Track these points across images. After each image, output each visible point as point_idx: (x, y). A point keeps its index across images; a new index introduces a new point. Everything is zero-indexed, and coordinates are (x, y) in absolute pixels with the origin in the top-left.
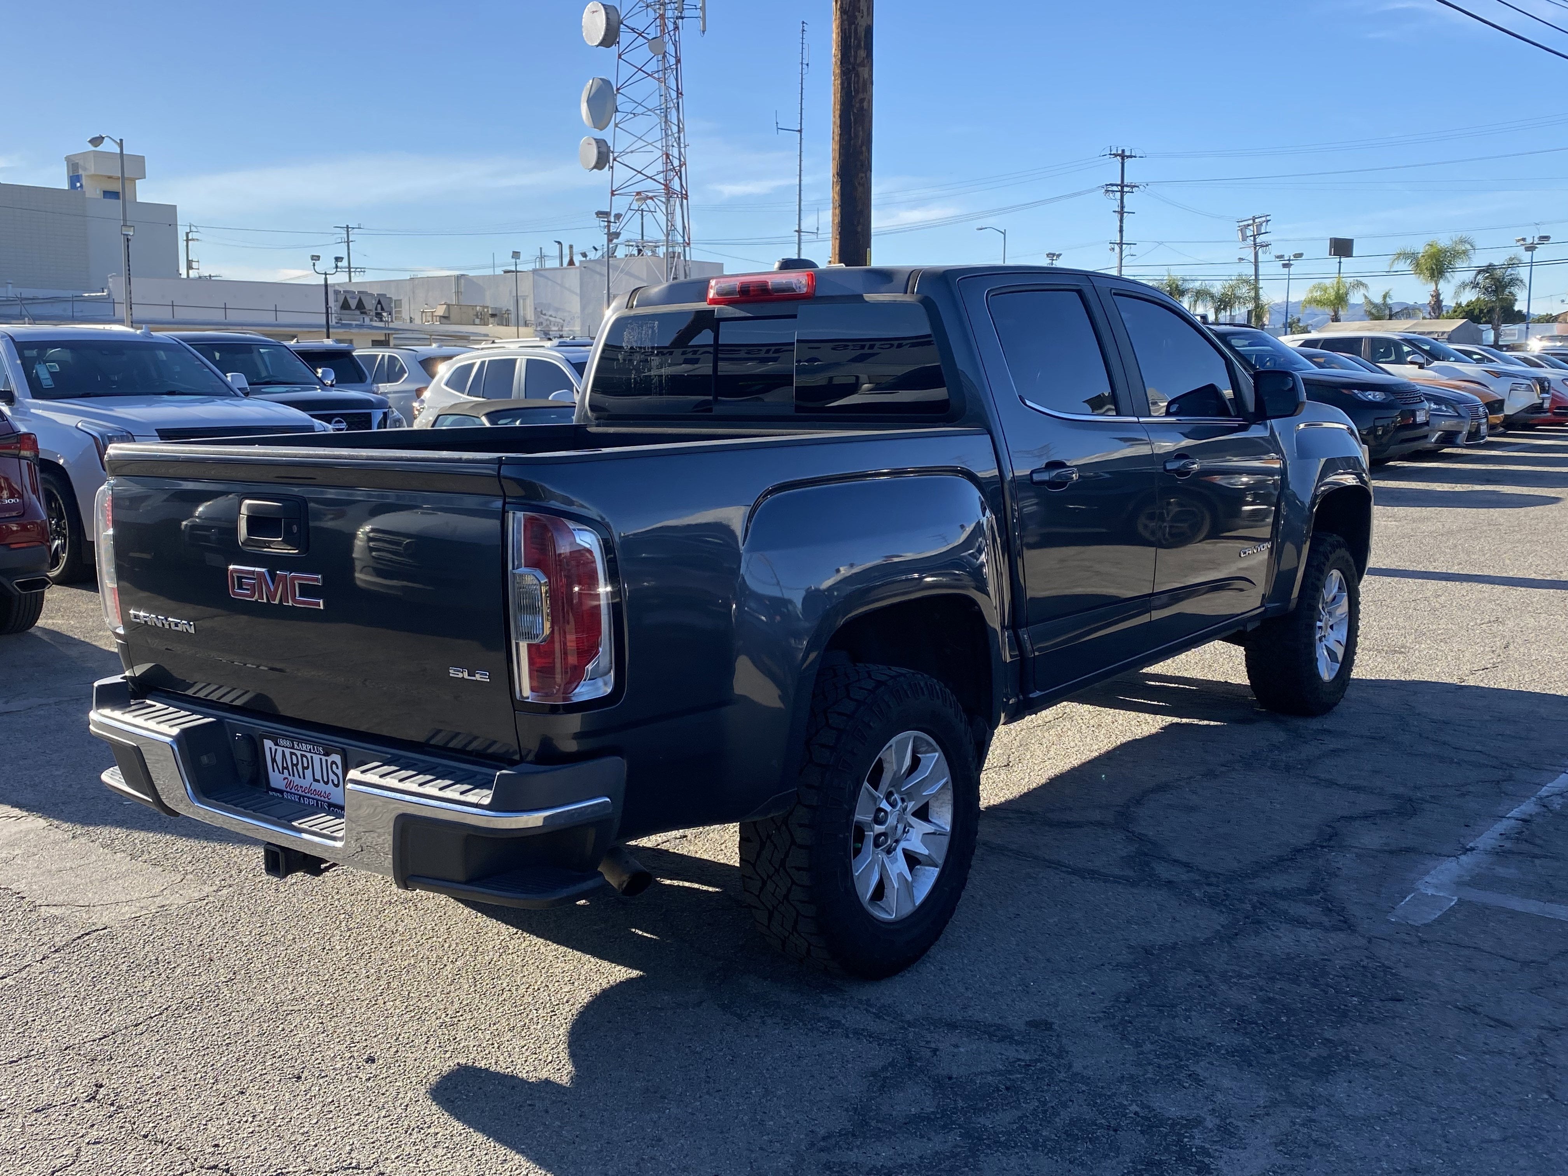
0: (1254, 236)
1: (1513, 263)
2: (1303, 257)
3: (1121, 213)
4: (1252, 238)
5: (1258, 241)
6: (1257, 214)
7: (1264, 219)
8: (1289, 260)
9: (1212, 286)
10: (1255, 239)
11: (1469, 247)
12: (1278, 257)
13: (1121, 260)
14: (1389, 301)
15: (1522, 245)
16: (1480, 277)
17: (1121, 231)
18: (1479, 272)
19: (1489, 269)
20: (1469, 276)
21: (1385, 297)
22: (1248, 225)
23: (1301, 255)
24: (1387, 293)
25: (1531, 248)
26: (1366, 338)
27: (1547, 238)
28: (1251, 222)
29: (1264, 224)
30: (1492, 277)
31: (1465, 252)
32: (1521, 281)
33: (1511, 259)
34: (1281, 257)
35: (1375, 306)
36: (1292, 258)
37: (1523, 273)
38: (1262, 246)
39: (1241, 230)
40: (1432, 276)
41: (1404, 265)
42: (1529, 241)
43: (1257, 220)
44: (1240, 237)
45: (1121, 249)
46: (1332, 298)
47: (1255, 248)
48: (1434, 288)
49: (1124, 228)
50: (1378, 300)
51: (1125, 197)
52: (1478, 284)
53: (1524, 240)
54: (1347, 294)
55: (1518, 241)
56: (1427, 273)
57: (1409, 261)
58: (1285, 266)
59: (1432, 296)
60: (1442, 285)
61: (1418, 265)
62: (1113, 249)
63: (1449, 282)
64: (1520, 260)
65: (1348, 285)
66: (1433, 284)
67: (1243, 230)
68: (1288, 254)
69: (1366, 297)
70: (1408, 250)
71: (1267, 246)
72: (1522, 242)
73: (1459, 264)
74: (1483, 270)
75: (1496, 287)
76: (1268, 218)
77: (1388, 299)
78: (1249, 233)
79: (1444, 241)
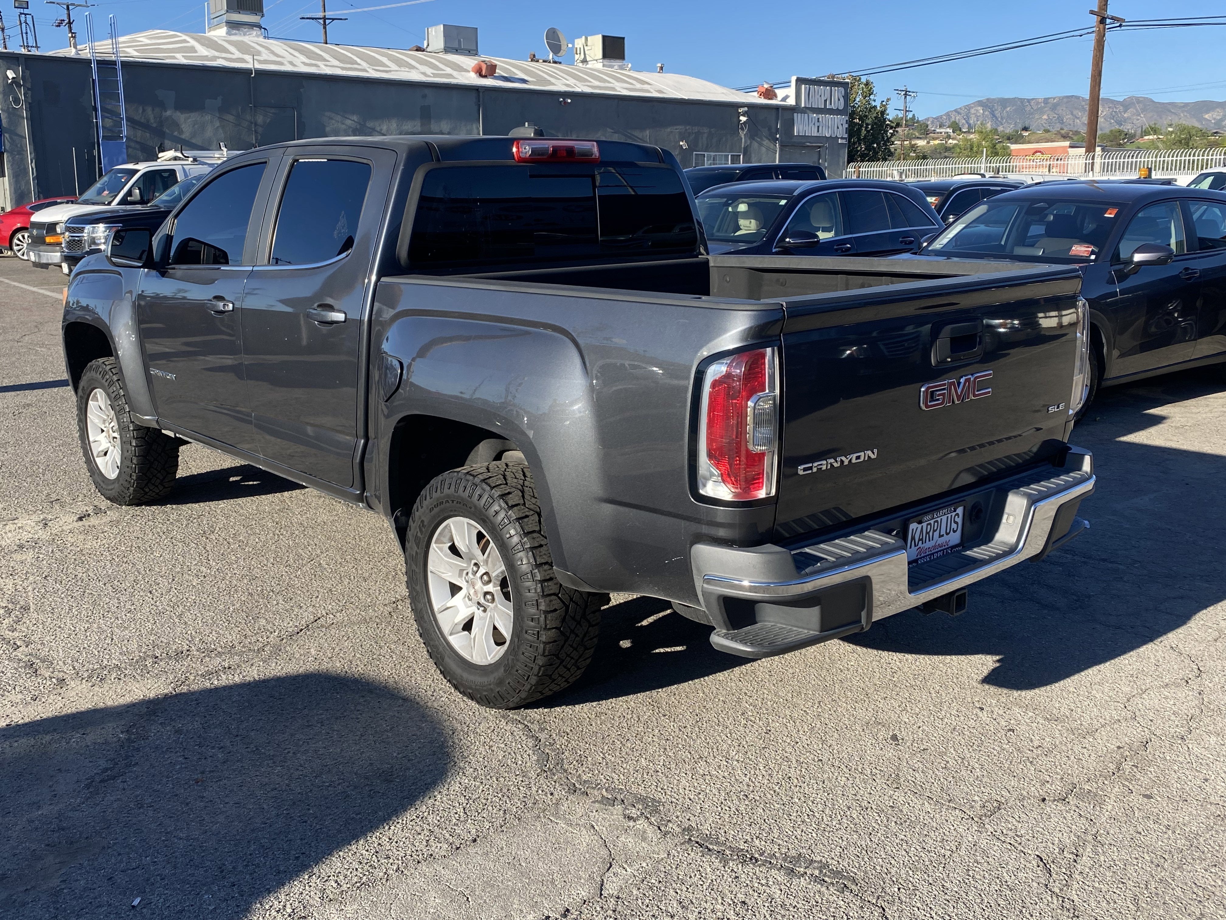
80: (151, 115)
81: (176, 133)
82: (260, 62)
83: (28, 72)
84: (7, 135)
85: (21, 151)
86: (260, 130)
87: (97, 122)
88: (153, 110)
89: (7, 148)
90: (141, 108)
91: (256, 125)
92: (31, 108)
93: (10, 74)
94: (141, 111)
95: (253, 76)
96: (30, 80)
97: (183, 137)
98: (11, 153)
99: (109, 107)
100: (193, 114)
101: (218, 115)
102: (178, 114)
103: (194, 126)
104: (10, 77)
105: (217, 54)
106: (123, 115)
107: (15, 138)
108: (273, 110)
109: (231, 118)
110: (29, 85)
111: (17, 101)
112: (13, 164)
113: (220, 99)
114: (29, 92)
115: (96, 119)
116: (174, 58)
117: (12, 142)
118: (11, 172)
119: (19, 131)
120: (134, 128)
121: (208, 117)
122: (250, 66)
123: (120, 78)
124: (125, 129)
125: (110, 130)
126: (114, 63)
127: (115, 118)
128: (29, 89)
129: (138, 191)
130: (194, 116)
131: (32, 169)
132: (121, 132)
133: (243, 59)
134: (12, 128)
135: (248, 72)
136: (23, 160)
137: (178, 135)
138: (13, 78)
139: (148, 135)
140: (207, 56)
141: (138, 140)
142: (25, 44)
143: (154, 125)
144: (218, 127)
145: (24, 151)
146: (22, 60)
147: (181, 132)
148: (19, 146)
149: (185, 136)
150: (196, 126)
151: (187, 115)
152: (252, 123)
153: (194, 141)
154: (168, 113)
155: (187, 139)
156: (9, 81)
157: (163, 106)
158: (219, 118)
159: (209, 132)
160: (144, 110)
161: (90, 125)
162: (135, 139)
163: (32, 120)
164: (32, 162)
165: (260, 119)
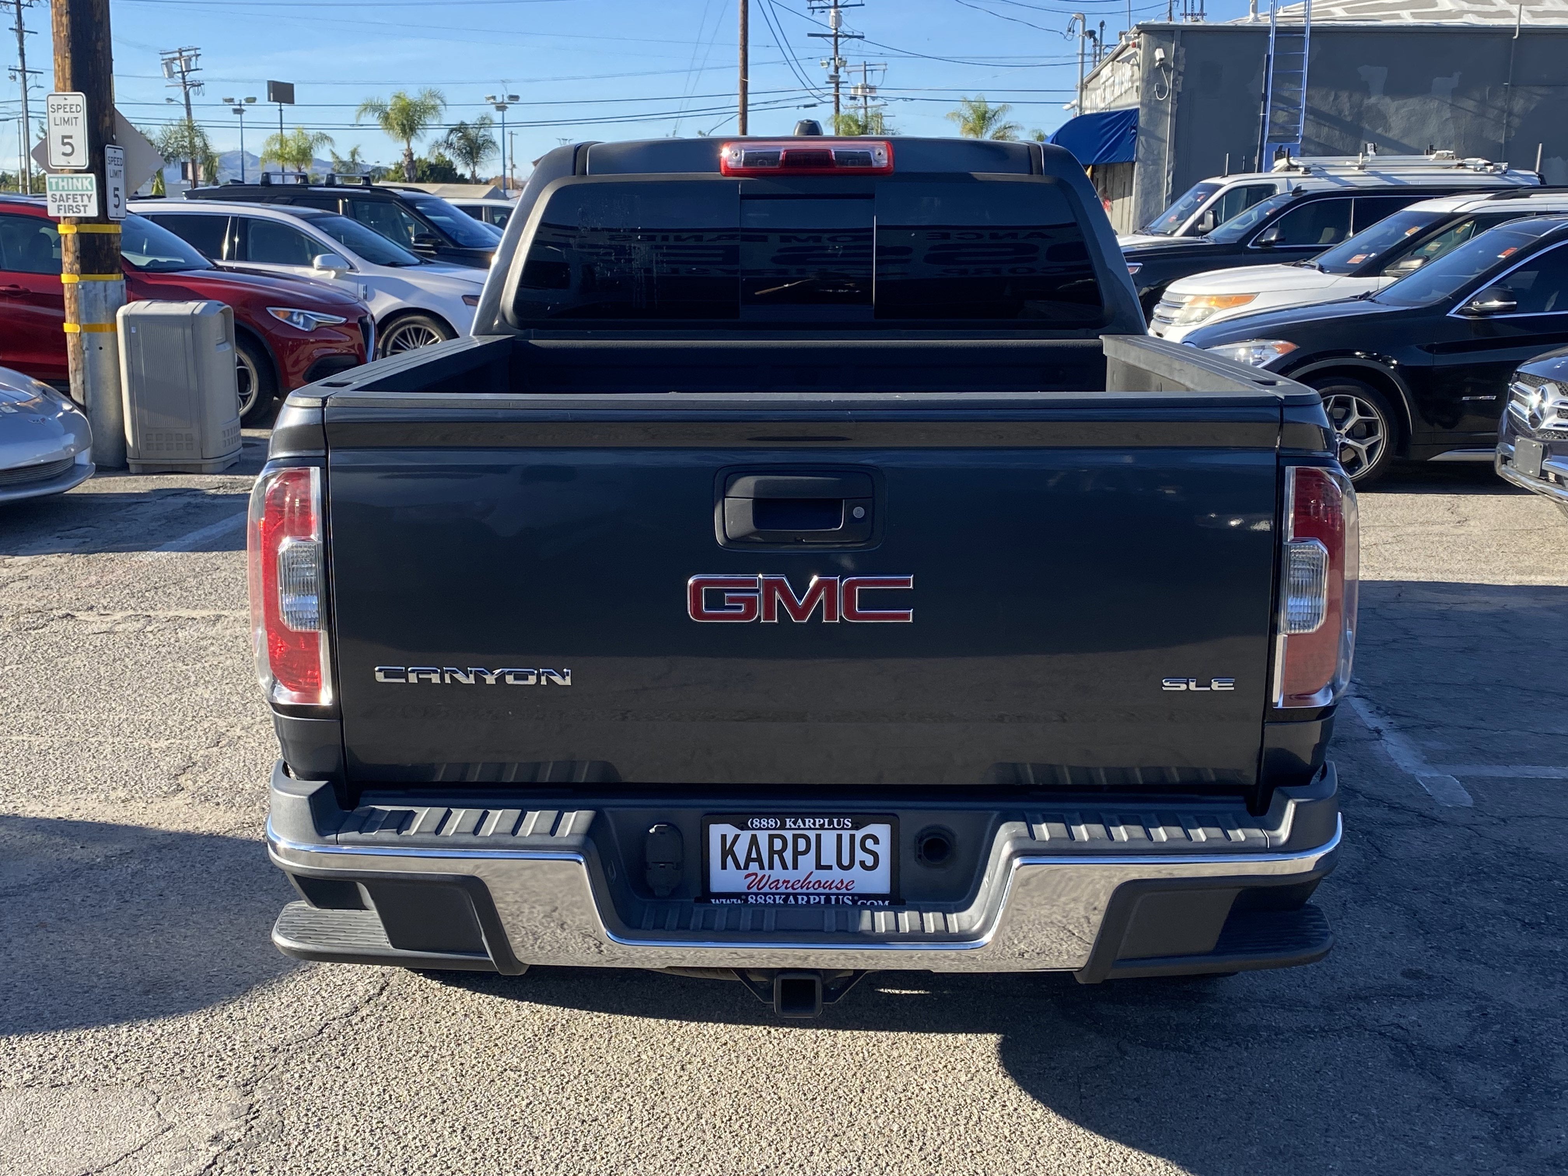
0: (183, 72)
1: (484, 123)
2: (256, 103)
3: (20, 32)
4: (180, 75)
5: (187, 78)
6: (185, 46)
7: (193, 52)
8: (240, 105)
9: (149, 131)
10: (184, 78)
11: (438, 102)
12: (226, 100)
13: (26, 92)
14: (358, 160)
15: (492, 103)
16: (452, 137)
17: (22, 54)
18: (452, 131)
19: (461, 128)
20: (442, 134)
21: (353, 153)
22: (175, 59)
23: (254, 99)
24: (355, 149)
25: (501, 108)
26: (486, 207)
27: (516, 98)
28: (177, 55)
29: (194, 59)
30: (465, 137)
31: (434, 108)
32: (494, 143)
33: (483, 119)
34: (232, 100)
35: (344, 164)
36: (243, 102)
37: (496, 134)
38: (193, 85)
39: (166, 64)
40: (404, 131)
41: (372, 119)
42: (499, 99)
43: (184, 54)
44: (166, 73)
45: (24, 77)
46: (294, 153)
47: (185, 88)
48: (406, 147)
49: (25, 52)
50: (346, 158)
51: (22, 12)
52: (451, 144)
53: (494, 98)
54: (311, 148)
55: (488, 99)
56: (398, 129)
57: (377, 114)
58: (236, 111)
59: (405, 155)
60: (414, 143)
61: (386, 118)
62: (15, 77)
63: (421, 141)
64: (491, 121)
65: (311, 139)
66: (405, 141)
67: (169, 64)
68: (240, 97)
69: (333, 153)
70: (375, 101)
71: (200, 85)
72: (492, 101)
73: (429, 120)
74: (455, 129)
75: (471, 148)
76: (198, 52)
77: (356, 157)
78: (176, 69)
79: (413, 94)
80: (1345, 103)
81: (1379, 131)
82: (1534, 14)
83: (1182, 51)
84: (1142, 138)
85: (1157, 161)
86: (1516, 122)
87: (1264, 117)
88: (1350, 97)
89: (1140, 155)
90: (1333, 93)
91: (1510, 114)
92: (1179, 99)
93: (1159, 54)
94: (1331, 99)
95: (1516, 37)
96: (1184, 61)
97: (1390, 135)
98: (1144, 162)
99: (1286, 94)
100: (1411, 100)
101: (1450, 101)
102: (1388, 100)
103: (1409, 118)
104: (1158, 58)
105: (1466, 6)
106: (1303, 106)
107: (1152, 141)
108: (1544, 91)
109: (1470, 104)
110: (1181, 68)
111: (1162, 91)
112: (1144, 177)
113: (1457, 75)
114: (1181, 78)
115: (1265, 112)
116: (1398, 17)
117: (1149, 149)
118: (1139, 188)
119: (1159, 134)
120: (1318, 123)
121: (1434, 104)
122: (1513, 22)
123: (1306, 52)
124: (1302, 125)
125: (1282, 128)
126: (1301, 30)
127: (1292, 111)
128: (1180, 74)
129: (1211, 216)
130: (1413, 103)
131: (1168, 184)
132: (1297, 130)
133: (1508, 12)
134: (1152, 129)
135: (1507, 32)
136: (1158, 171)
137: (1384, 134)
138: (1161, 60)
139: (1337, 133)
140: (1450, 11)
141: (1322, 141)
142: (1189, 11)
143: (1349, 119)
144: (1447, 120)
145: (1161, 159)
146: (1178, 34)
147: (1387, 128)
148: (1155, 152)
149: (1394, 134)
150: (1413, 119)
151: (1401, 102)
152: (1504, 112)
153: (1405, 141)
154: (1373, 100)
155: (1396, 138)
156: (1157, 64)
157: (1366, 91)
158: (1451, 105)
159: (1432, 128)
160: (1336, 97)
161: (1254, 121)
162: (1317, 140)
163: (1177, 116)
164: (1168, 176)
165: (1518, 105)
